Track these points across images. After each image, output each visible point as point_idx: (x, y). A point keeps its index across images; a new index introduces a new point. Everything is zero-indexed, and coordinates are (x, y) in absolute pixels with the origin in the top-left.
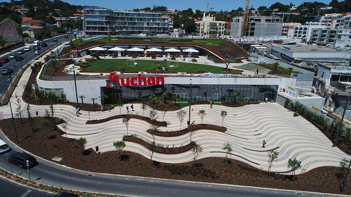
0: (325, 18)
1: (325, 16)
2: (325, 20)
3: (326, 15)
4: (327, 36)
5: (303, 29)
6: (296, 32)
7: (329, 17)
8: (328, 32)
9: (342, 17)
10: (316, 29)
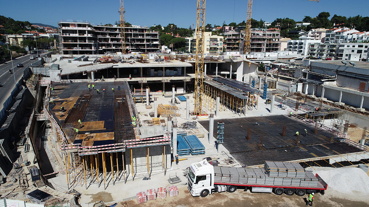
0: (312, 33)
2: (312, 35)
3: (313, 30)
4: (326, 51)
5: (298, 43)
6: (291, 47)
7: (316, 32)
8: (327, 46)
9: (331, 31)
10: (314, 44)
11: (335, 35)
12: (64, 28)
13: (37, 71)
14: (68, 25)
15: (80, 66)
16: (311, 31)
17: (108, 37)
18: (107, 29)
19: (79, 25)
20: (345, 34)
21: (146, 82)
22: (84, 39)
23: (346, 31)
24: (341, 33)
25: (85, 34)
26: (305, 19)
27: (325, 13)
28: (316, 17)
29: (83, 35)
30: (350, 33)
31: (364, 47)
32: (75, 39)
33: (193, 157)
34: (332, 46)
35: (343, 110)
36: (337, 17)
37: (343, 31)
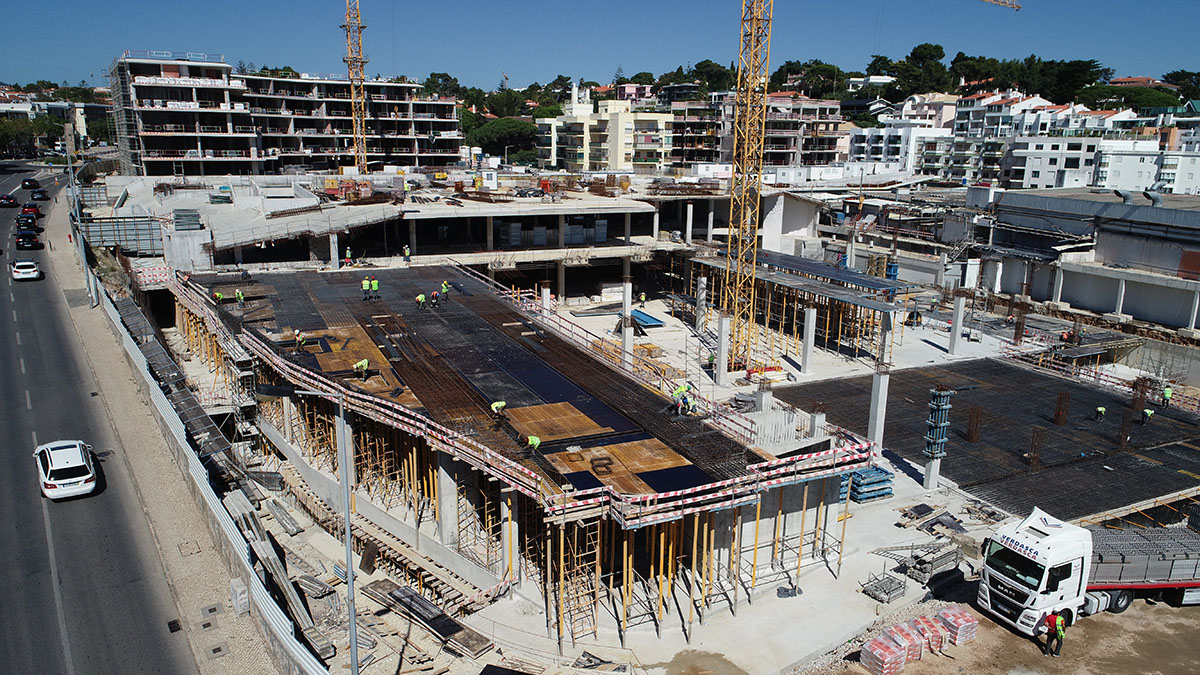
0: (914, 107)
1: (914, 100)
2: (914, 113)
3: (917, 98)
4: (972, 161)
5: (884, 139)
6: (861, 150)
7: (926, 104)
8: (974, 148)
9: (973, 102)
10: (933, 140)
11: (987, 115)
12: (143, 81)
13: (101, 236)
14: (154, 70)
15: (274, 215)
16: (911, 102)
17: (285, 113)
18: (278, 86)
19: (195, 72)
20: (1015, 111)
21: (513, 266)
22: (219, 120)
23: (1016, 101)
24: (1004, 109)
25: (221, 104)
26: (874, 63)
27: (930, 46)
28: (905, 60)
29: (215, 107)
30: (1027, 106)
31: (1084, 148)
32: (185, 120)
33: (863, 508)
34: (990, 147)
35: (1135, 338)
36: (967, 59)
37: (1010, 103)
